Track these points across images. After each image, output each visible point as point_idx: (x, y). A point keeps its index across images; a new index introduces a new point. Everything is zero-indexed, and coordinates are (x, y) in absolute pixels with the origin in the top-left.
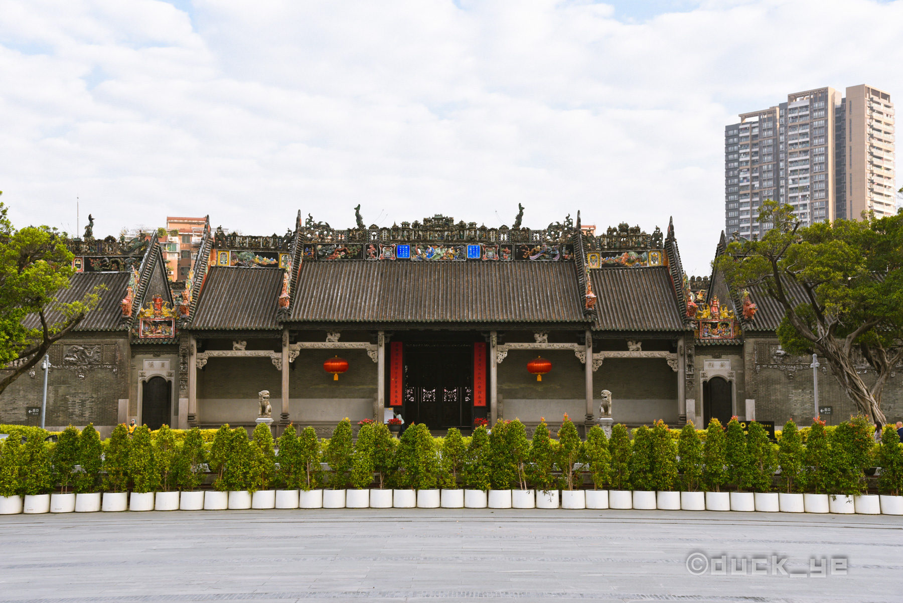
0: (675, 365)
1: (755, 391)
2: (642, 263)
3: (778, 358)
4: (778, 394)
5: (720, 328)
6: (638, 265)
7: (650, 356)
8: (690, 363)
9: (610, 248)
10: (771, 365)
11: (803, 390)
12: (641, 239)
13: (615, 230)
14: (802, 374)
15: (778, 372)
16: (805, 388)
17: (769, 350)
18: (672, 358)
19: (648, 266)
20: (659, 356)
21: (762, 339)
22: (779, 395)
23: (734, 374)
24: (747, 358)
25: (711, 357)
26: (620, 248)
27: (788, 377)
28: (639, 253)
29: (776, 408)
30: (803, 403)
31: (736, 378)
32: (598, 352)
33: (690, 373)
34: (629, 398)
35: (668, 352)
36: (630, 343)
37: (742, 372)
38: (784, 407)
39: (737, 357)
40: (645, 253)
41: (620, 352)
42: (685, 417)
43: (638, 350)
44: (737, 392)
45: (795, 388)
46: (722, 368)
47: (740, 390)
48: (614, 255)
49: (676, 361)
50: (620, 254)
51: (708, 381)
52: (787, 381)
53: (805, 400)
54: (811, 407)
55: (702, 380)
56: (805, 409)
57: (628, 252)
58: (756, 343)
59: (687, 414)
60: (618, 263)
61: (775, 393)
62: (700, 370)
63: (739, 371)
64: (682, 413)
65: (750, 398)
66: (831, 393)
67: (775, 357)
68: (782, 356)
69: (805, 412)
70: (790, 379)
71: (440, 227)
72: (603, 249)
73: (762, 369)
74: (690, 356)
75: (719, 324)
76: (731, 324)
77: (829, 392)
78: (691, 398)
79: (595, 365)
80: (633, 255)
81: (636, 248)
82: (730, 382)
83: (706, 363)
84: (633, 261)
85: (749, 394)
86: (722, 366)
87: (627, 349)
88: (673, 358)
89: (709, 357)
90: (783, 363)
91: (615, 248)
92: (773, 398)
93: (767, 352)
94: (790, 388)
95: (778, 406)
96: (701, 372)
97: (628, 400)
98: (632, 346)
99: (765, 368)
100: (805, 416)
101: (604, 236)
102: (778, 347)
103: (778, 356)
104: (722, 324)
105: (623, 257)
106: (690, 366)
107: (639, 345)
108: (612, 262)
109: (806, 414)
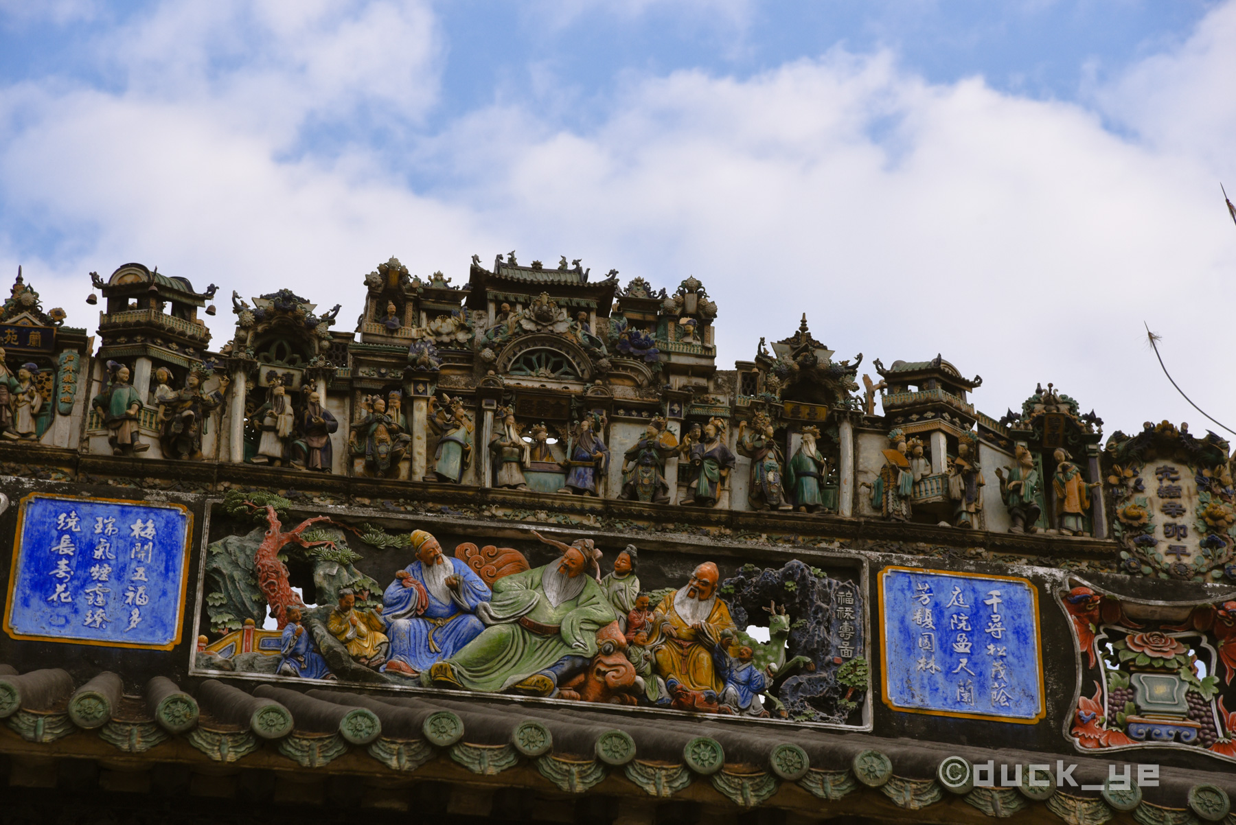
71: (557, 365)
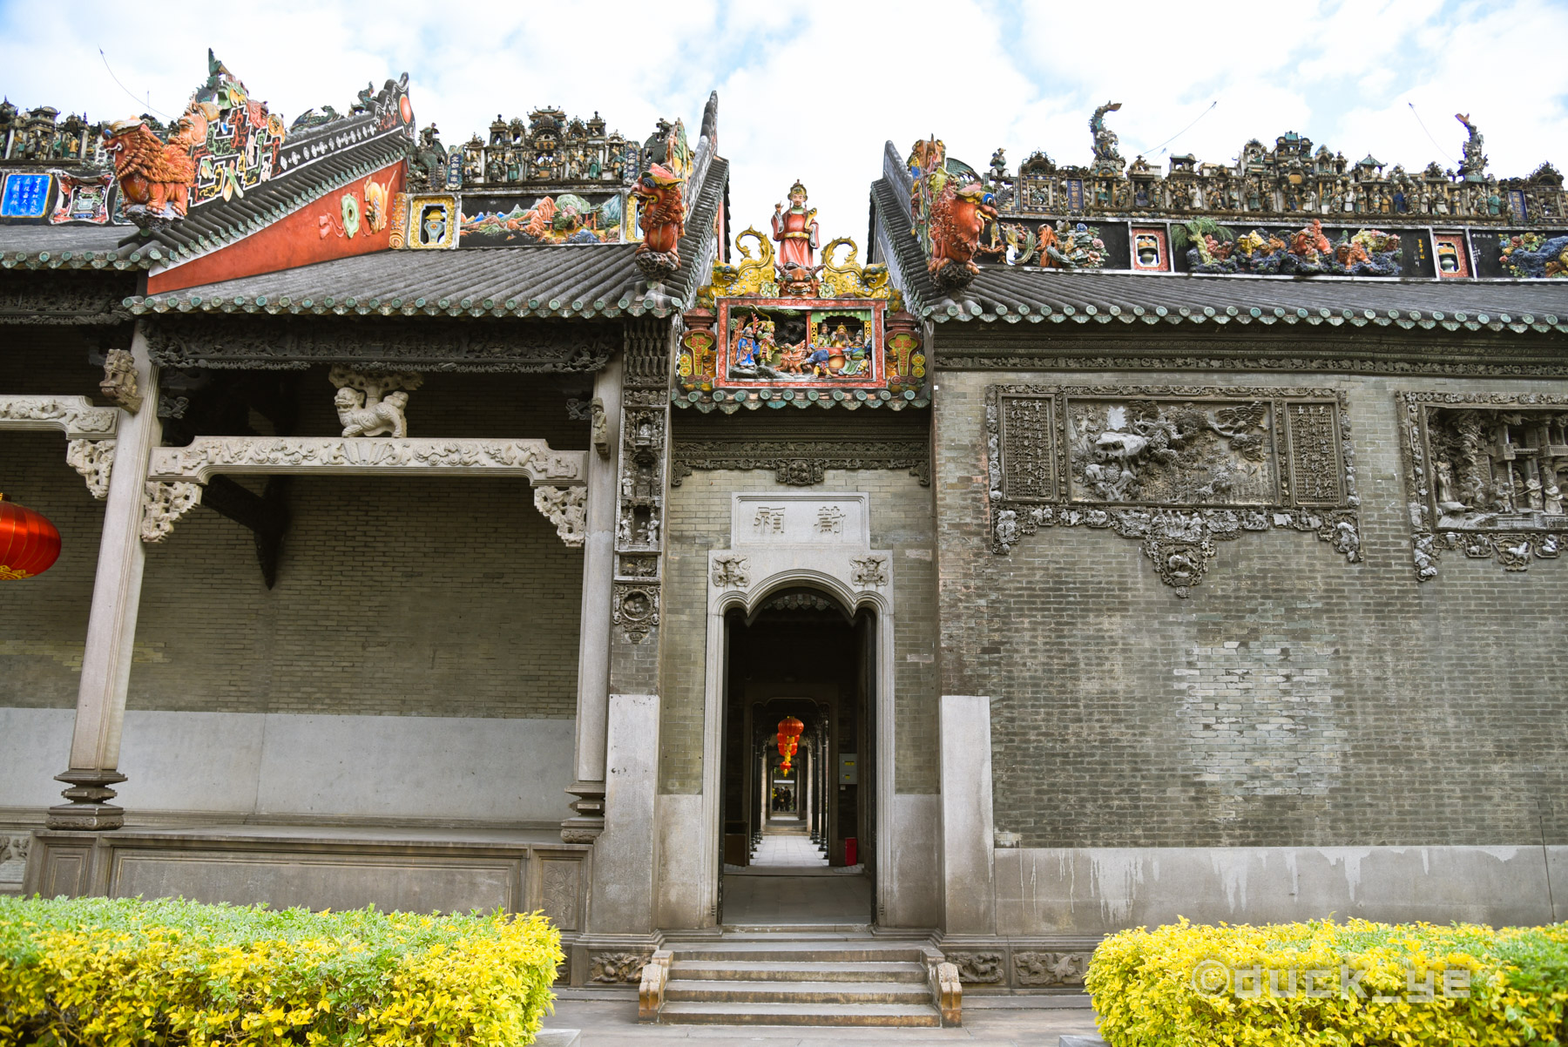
0: (573, 512)
1: (993, 648)
2: (602, 233)
3: (1112, 471)
4: (1117, 664)
5: (818, 342)
6: (585, 238)
7: (443, 464)
8: (642, 498)
9: (493, 183)
10: (1074, 507)
11: (1244, 644)
12: (602, 157)
13: (517, 129)
14: (1237, 558)
15: (1114, 546)
16: (1254, 633)
17: (1062, 432)
18: (553, 471)
19: (622, 241)
20: (492, 464)
21: (1027, 377)
22: (1118, 669)
23: (887, 569)
24: (948, 470)
25: (769, 477)
26: (531, 182)
27: (1168, 574)
28: (595, 198)
29: (1105, 742)
30: (1248, 719)
31: (896, 587)
32: (184, 441)
33: (640, 547)
34: (454, 712)
35: (538, 445)
36: (345, 395)
37: (927, 556)
38: (1148, 741)
39: (902, 481)
40: (614, 201)
41: (291, 443)
42: (601, 797)
43: (387, 435)
44: (900, 662)
45: (1206, 632)
46: (827, 537)
47: (915, 648)
48: (506, 204)
49: (577, 492)
50: (527, 201)
51: (749, 606)
52: (1162, 594)
53: (1257, 699)
54: (1289, 739)
55: (717, 599)
56: (1262, 750)
57: (555, 196)
58: (998, 395)
59: (610, 777)
60: (517, 232)
61: (1101, 660)
62: (708, 546)
63: (912, 554)
64: (585, 771)
65: (967, 687)
66: (1388, 658)
67: (1093, 468)
68: (1132, 461)
69: (1261, 763)
70: (1172, 583)
72: (467, 185)
73: (1029, 529)
74: (644, 460)
75: (814, 321)
76: (872, 323)
77: (1377, 652)
78: (640, 683)
79: (156, 509)
80: (573, 204)
81: (587, 183)
82: (867, 612)
83: (744, 513)
84: (569, 226)
85: (961, 665)
86: (826, 524)
87: (334, 428)
88: (561, 471)
89: (762, 481)
90: (1134, 501)
91: (511, 184)
92: (1088, 686)
93: (1052, 442)
94: (1179, 632)
95: (1114, 732)
96: (716, 554)
97: (450, 721)
98: (354, 410)
99: (1045, 524)
100: (1263, 789)
101: (475, 144)
102: (1104, 418)
103: (1108, 462)
104: (832, 323)
105: (540, 211)
106: (642, 513)
107: (392, 407)
108: (497, 229)
109: (1265, 775)
